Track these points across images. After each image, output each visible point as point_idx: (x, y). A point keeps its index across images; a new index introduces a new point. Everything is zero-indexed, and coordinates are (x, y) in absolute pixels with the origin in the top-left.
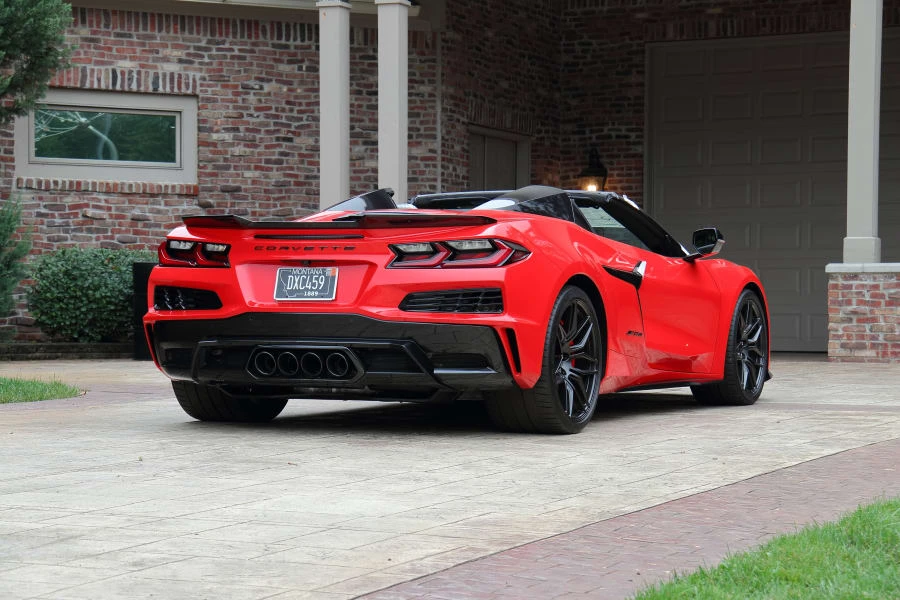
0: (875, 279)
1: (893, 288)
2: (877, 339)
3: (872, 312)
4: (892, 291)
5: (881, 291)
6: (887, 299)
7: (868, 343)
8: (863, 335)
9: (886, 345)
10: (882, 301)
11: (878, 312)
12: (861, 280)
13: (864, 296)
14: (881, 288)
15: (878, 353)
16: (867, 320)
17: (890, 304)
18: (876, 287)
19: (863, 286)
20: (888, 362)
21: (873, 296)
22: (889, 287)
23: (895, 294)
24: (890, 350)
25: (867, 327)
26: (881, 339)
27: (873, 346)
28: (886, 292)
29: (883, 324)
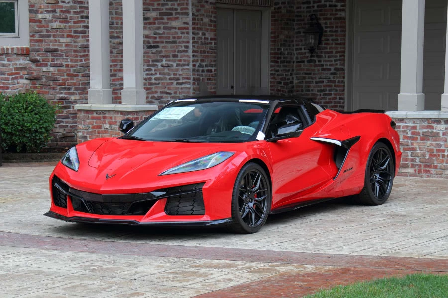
0: (414, 122)
1: (425, 128)
2: (415, 162)
3: (412, 144)
4: (425, 130)
5: (418, 130)
6: (421, 136)
7: (409, 164)
8: (407, 159)
9: (420, 166)
10: (419, 137)
11: (415, 144)
12: (406, 123)
13: (407, 133)
14: (418, 128)
15: (415, 171)
16: (410, 149)
17: (422, 139)
18: (415, 127)
19: (407, 127)
20: (422, 177)
21: (413, 133)
22: (423, 127)
23: (426, 132)
24: (423, 168)
25: (409, 153)
26: (417, 162)
27: (413, 166)
28: (421, 131)
29: (419, 152)
